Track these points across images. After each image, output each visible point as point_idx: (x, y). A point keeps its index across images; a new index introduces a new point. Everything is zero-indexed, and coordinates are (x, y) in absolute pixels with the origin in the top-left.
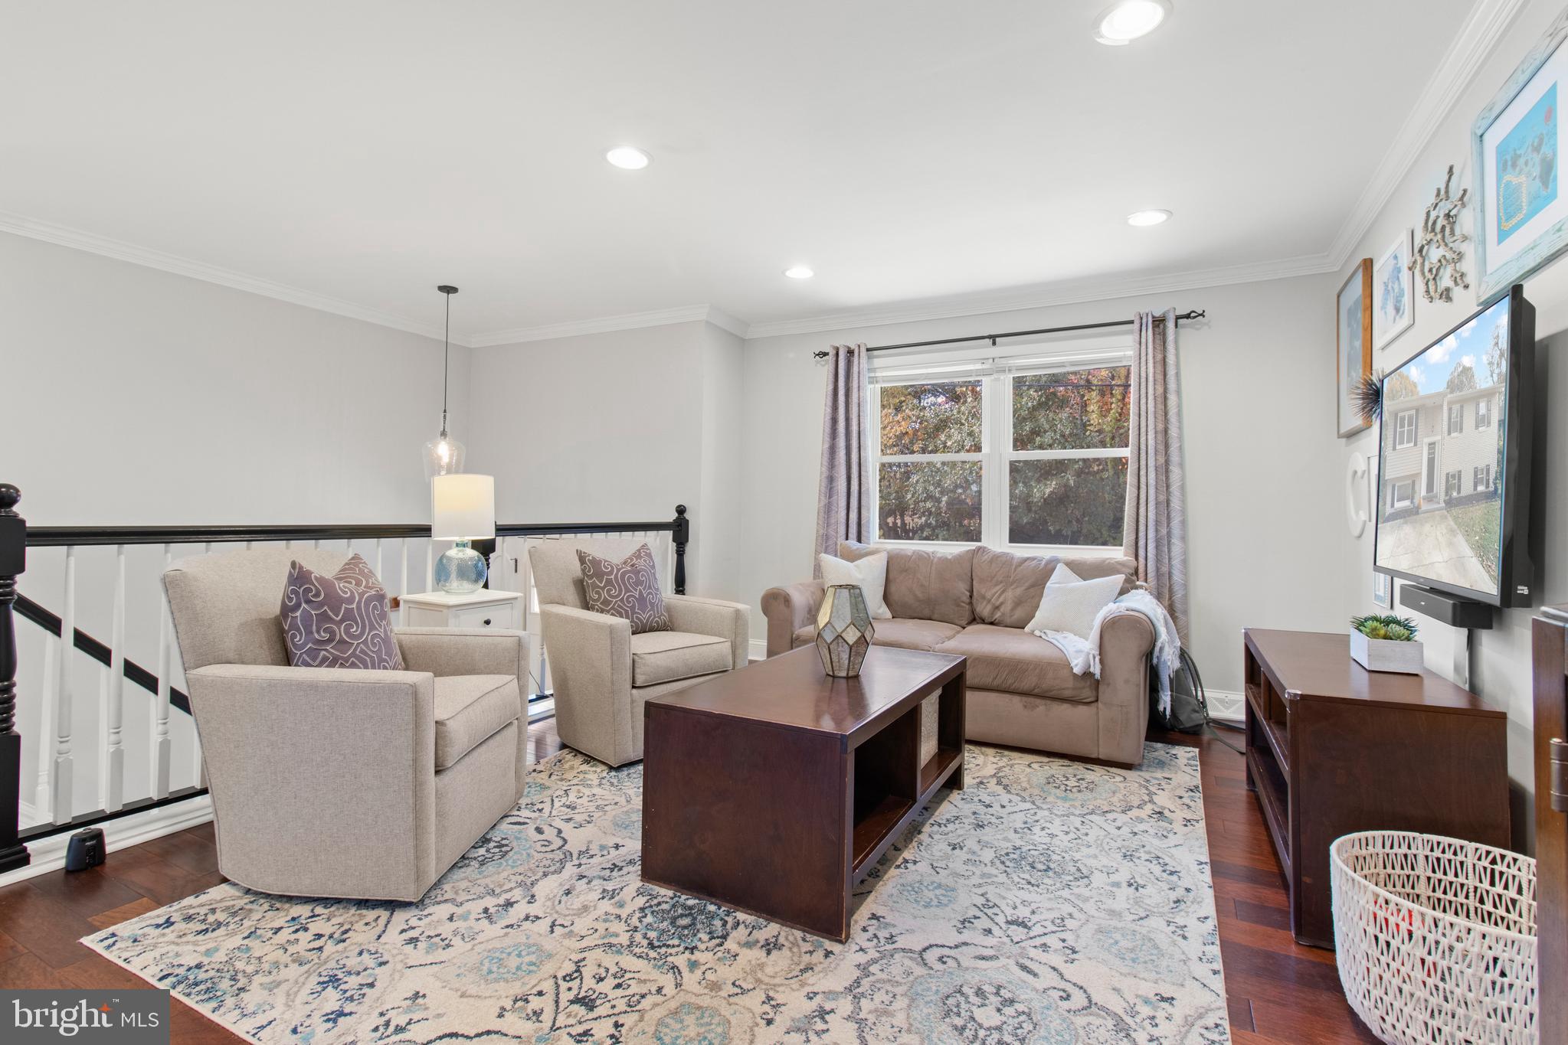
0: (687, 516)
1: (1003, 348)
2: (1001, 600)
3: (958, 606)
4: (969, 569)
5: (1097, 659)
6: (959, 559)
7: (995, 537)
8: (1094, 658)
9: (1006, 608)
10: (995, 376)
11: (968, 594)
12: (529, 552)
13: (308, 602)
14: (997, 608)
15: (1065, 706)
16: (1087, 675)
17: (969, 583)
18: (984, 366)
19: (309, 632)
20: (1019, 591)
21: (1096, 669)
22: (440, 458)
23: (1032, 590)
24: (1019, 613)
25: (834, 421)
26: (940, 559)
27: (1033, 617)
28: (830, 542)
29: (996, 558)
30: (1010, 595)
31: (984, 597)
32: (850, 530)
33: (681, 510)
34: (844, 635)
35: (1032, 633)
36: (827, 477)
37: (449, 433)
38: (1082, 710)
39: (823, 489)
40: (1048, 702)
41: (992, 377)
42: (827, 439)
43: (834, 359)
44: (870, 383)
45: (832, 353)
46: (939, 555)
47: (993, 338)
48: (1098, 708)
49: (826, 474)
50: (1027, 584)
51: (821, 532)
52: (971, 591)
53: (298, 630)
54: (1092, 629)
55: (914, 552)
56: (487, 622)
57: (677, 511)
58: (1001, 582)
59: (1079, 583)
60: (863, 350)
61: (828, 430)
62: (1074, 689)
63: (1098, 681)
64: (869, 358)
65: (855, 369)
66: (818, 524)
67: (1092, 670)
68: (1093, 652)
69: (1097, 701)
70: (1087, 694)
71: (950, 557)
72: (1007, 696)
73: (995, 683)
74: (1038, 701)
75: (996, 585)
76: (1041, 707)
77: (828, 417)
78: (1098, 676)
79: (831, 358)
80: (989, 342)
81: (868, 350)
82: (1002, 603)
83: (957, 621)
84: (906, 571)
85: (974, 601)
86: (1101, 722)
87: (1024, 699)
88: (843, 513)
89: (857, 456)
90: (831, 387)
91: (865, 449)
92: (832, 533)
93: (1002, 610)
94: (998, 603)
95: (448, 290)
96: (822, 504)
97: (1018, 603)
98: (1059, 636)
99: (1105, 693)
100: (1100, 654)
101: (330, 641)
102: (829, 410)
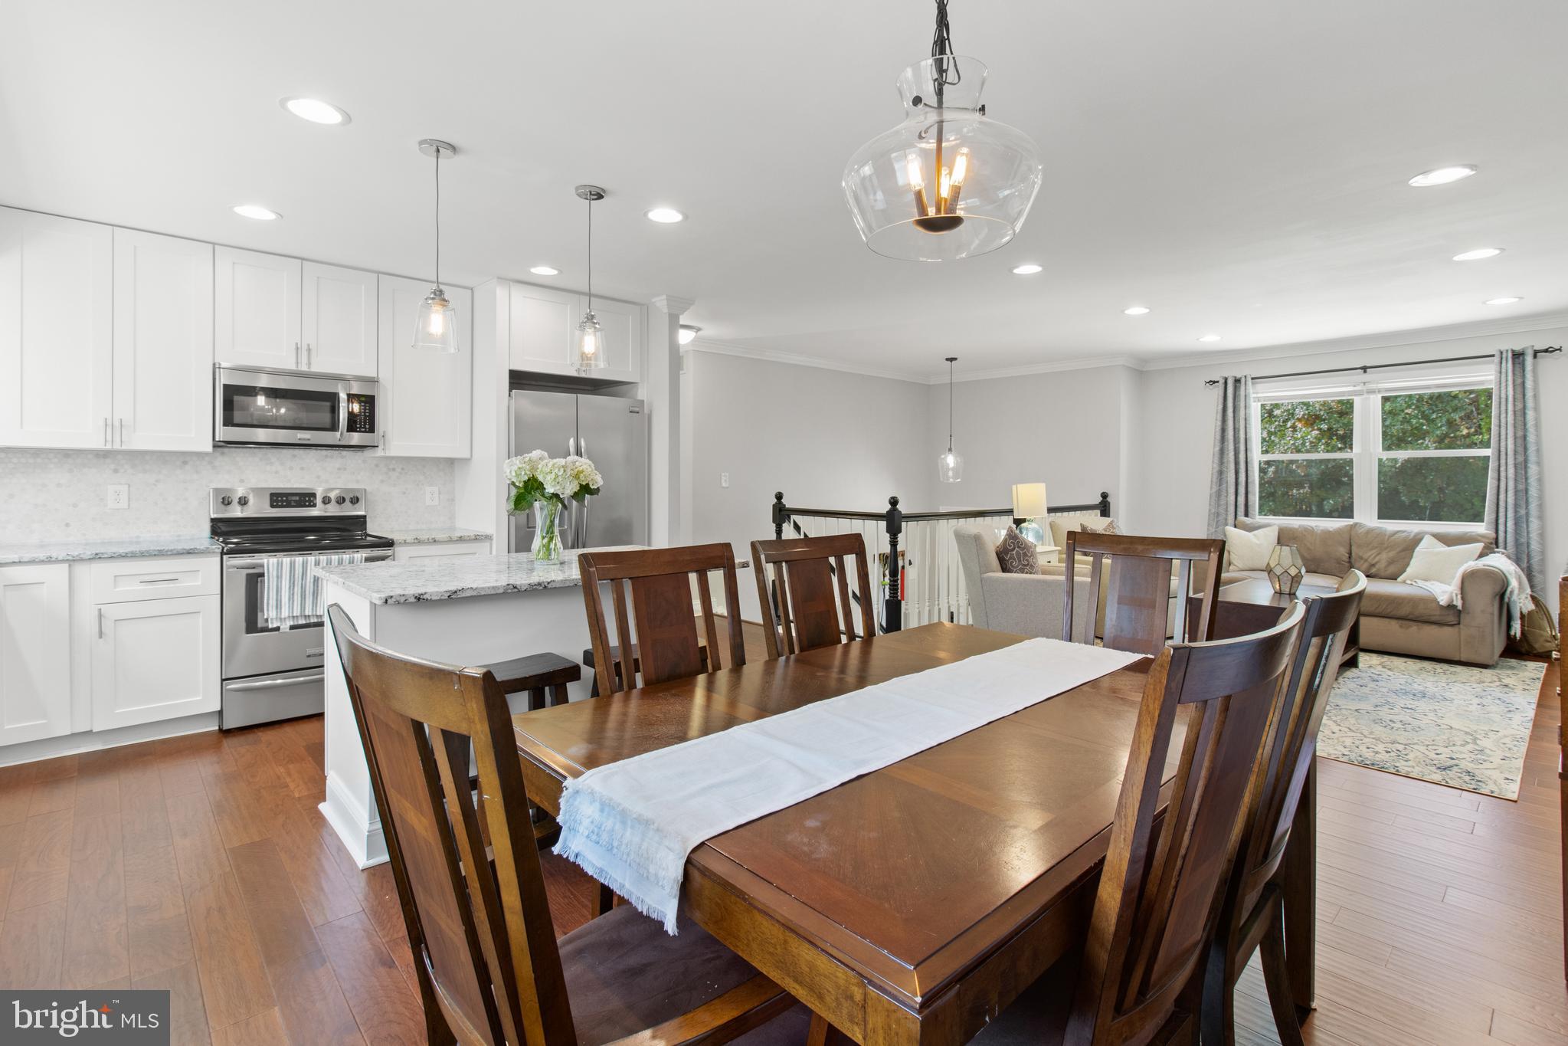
0: (1108, 499)
1: (1371, 375)
2: (1377, 559)
3: (1339, 563)
4: (1349, 538)
5: (1459, 596)
6: (1339, 532)
7: (1366, 514)
8: (1457, 595)
9: (1382, 565)
10: (1365, 396)
11: (1347, 555)
12: (1050, 524)
13: (1019, 547)
14: (1373, 565)
15: (1434, 627)
16: (1451, 607)
17: (1348, 548)
18: (1355, 388)
19: (1020, 561)
20: (1392, 554)
21: (1459, 603)
22: (948, 464)
23: (1403, 553)
24: (1392, 570)
25: (1223, 430)
26: (1322, 530)
27: (1405, 571)
28: (1221, 518)
29: (1370, 531)
30: (1384, 557)
31: (1361, 558)
32: (1238, 509)
33: (1104, 496)
34: (1288, 571)
35: (1404, 582)
36: (1218, 472)
37: (953, 449)
38: (1447, 630)
39: (1215, 480)
40: (1420, 624)
41: (1364, 397)
42: (1218, 444)
43: (1223, 386)
44: (1255, 402)
45: (1222, 381)
46: (1321, 528)
47: (1365, 369)
48: (1459, 628)
49: (1217, 468)
50: (1398, 550)
51: (1213, 511)
52: (1350, 554)
53: (1015, 559)
54: (1454, 578)
55: (1300, 526)
56: (1049, 562)
57: (1102, 496)
58: (1377, 547)
59: (1442, 548)
60: (1249, 379)
61: (1218, 437)
62: (1440, 615)
63: (1460, 611)
64: (1253, 384)
65: (1242, 393)
66: (1210, 505)
67: (1455, 603)
68: (1456, 592)
69: (1459, 624)
70: (1452, 619)
71: (1331, 530)
72: (1388, 620)
73: (1377, 611)
74: (1411, 623)
75: (1371, 550)
76: (1414, 628)
77: (1219, 429)
78: (1460, 607)
79: (1221, 384)
80: (1361, 371)
81: (1253, 379)
82: (1377, 563)
83: (1337, 574)
84: (1294, 539)
85: (1353, 561)
86: (1462, 639)
87: (1400, 622)
88: (1232, 498)
89: (1245, 456)
90: (1221, 407)
91: (1251, 451)
92: (1222, 510)
93: (1377, 566)
94: (1374, 562)
95: (951, 360)
96: (1214, 490)
97: (1391, 562)
98: (1427, 583)
99: (1465, 619)
100: (1462, 594)
101: (1028, 564)
102: (1219, 423)
